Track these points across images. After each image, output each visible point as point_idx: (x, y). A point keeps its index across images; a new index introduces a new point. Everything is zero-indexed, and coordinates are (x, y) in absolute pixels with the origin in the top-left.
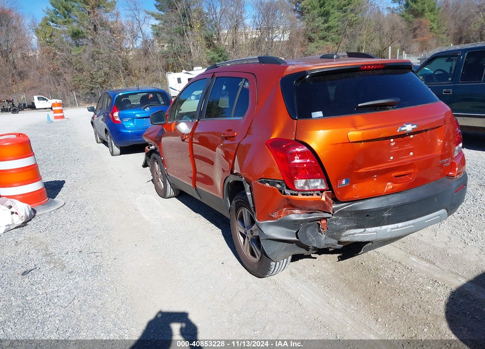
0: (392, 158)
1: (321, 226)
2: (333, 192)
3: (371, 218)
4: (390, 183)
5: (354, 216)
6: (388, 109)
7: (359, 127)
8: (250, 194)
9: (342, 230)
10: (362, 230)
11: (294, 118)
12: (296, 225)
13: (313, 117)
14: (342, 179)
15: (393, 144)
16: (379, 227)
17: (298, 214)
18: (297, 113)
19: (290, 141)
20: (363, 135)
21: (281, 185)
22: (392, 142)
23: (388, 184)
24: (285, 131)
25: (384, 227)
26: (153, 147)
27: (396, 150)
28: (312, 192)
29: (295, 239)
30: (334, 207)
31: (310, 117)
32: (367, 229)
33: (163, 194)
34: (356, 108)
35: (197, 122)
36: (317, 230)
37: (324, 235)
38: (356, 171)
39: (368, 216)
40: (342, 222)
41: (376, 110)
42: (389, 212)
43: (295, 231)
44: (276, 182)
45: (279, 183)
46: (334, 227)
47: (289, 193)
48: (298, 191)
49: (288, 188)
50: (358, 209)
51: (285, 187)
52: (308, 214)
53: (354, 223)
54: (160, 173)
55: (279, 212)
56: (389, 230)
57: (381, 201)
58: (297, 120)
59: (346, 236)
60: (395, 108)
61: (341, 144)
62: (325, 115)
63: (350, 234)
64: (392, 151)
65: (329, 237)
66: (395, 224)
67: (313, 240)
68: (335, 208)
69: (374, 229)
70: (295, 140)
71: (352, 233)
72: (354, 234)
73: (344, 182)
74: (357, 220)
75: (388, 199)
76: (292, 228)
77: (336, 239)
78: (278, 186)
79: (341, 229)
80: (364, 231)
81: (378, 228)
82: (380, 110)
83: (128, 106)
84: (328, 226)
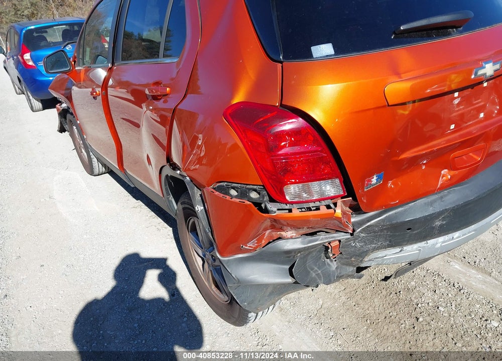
0: (452, 127)
1: (329, 250)
2: (355, 199)
3: (414, 232)
4: (446, 170)
5: (385, 231)
6: (449, 34)
7: (405, 73)
8: (202, 208)
9: (366, 253)
10: (398, 250)
11: (275, 58)
12: (289, 257)
13: (314, 57)
14: (371, 176)
15: (456, 102)
16: (424, 242)
17: (291, 238)
18: (280, 48)
19: (272, 108)
20: (412, 89)
21: (259, 194)
22: (456, 98)
23: (442, 172)
24: (259, 86)
25: (431, 242)
26: (64, 105)
27: (460, 112)
28: (317, 204)
29: (290, 280)
30: (353, 220)
31: (309, 55)
32: (405, 248)
33: (90, 170)
34: (394, 33)
35: (110, 68)
36: (323, 255)
37: (335, 263)
38: (396, 158)
39: (408, 229)
40: (365, 242)
41: (429, 37)
42: (444, 219)
43: (288, 267)
44: (250, 189)
45: (255, 190)
46: (353, 249)
47: (275, 209)
48: (292, 203)
49: (272, 200)
50: (394, 222)
51: (266, 198)
52: (310, 238)
53: (386, 240)
54: (81, 142)
55: (257, 240)
56: (439, 245)
57: (431, 204)
58: (281, 62)
59: (370, 260)
60: (461, 32)
61: (372, 111)
62: (338, 50)
63: (376, 258)
64: (454, 114)
65: (343, 264)
66: (449, 235)
67: (318, 275)
68: (355, 222)
69: (415, 246)
70: (281, 105)
71: (380, 255)
72: (383, 257)
73: (374, 180)
74: (390, 236)
75: (442, 197)
76: (283, 263)
77: (354, 266)
78: (254, 195)
79: (364, 252)
80: (401, 251)
81: (422, 244)
82: (439, 36)
83: (43, 44)
84: (342, 250)
